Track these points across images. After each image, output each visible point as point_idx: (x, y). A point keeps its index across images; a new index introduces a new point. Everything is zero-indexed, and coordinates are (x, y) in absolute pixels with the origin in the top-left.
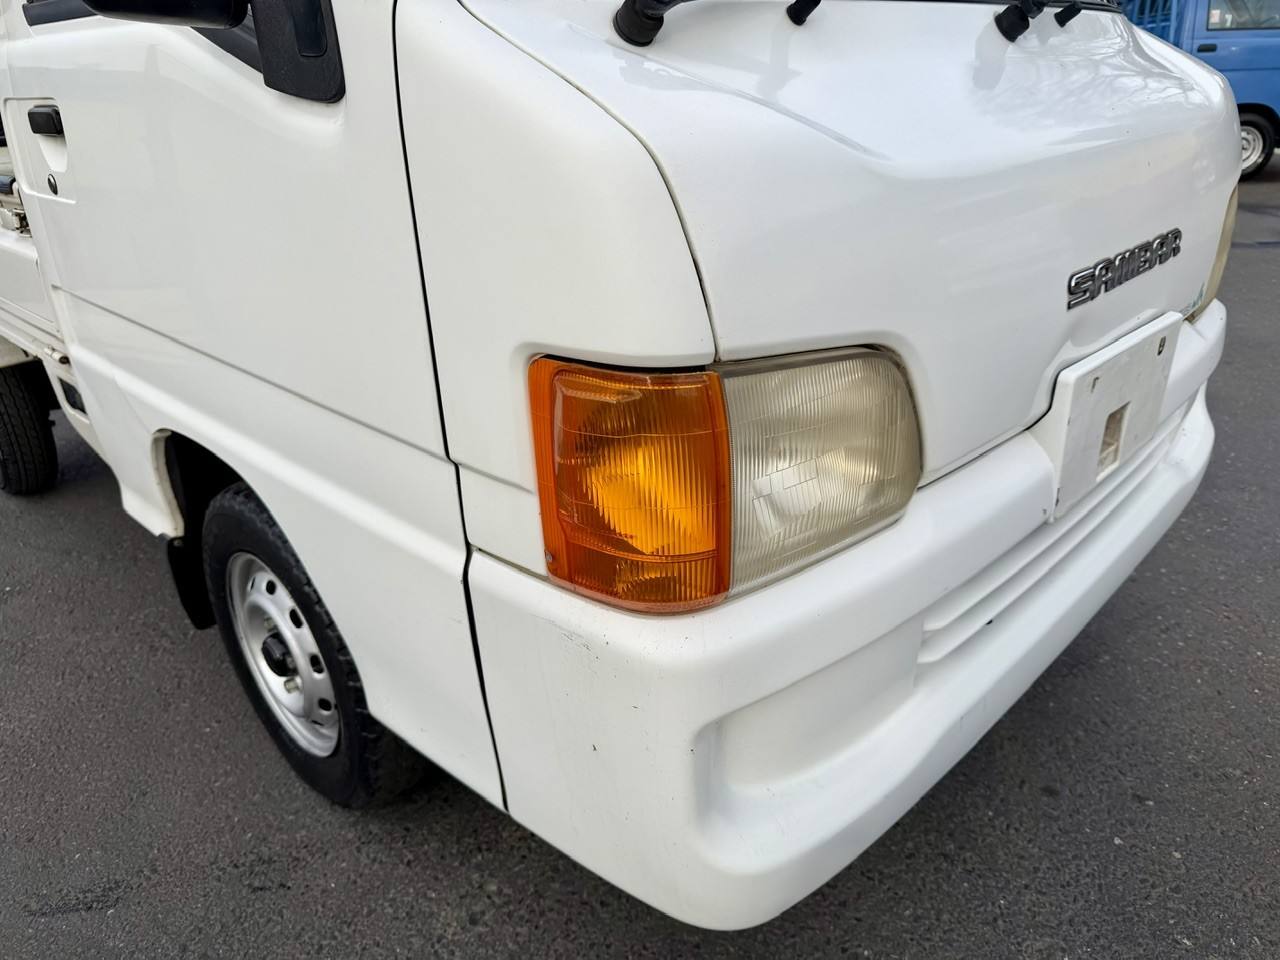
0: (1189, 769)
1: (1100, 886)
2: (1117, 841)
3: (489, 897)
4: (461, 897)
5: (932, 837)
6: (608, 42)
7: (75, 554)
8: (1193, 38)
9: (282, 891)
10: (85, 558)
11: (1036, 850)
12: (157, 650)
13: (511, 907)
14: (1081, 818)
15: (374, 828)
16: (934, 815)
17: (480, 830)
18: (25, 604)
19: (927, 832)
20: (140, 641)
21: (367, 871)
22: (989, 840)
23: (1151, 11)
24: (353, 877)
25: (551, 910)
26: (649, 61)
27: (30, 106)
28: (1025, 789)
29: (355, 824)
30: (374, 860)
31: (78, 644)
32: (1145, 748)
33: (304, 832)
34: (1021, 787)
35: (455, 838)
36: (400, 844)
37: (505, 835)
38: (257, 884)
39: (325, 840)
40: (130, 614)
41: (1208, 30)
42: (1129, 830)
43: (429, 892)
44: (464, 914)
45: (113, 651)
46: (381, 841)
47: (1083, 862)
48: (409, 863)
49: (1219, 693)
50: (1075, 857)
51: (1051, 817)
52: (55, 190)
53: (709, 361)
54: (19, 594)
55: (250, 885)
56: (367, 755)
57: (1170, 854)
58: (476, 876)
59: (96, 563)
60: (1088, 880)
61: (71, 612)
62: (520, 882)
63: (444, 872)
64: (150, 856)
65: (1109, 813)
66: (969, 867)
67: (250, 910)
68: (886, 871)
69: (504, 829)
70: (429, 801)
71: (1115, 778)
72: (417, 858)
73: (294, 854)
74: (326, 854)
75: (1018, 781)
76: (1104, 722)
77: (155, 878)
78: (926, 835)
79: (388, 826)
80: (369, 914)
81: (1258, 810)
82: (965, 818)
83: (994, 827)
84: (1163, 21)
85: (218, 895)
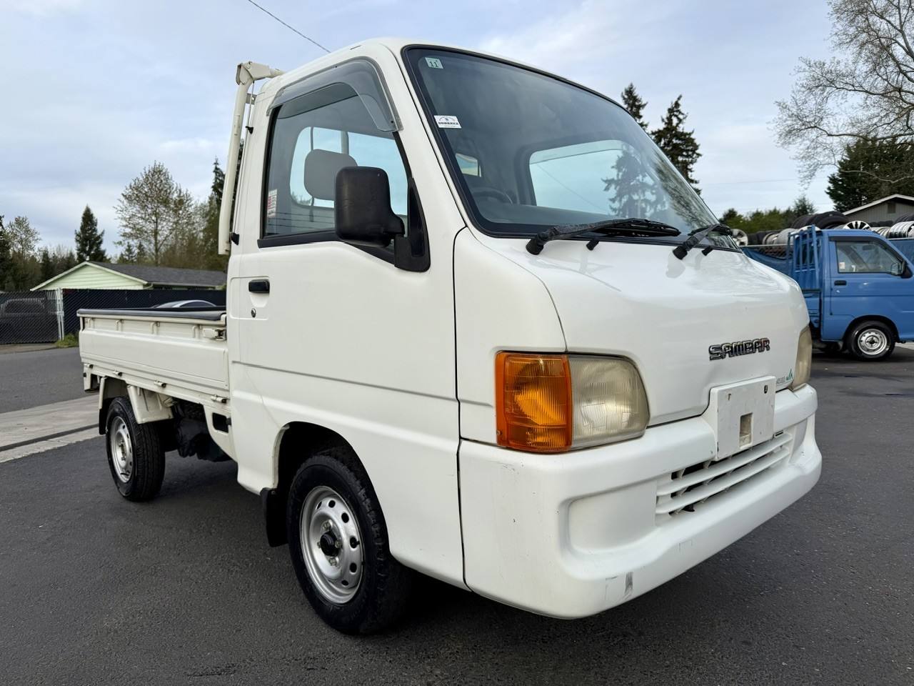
0: (826, 636)
1: (774, 681)
2: (784, 664)
3: (437, 676)
4: (421, 676)
5: (680, 659)
6: (524, 253)
7: (174, 529)
8: (831, 277)
9: (323, 671)
10: (180, 531)
11: (738, 666)
12: (232, 571)
13: (449, 680)
14: (764, 654)
15: (370, 647)
16: (681, 650)
17: (428, 650)
18: (151, 550)
19: (677, 657)
20: (221, 567)
21: (368, 664)
22: (712, 662)
23: (803, 263)
24: (361, 666)
25: (470, 682)
26: (539, 259)
27: (250, 280)
28: (732, 642)
29: (359, 645)
30: (372, 660)
31: (187, 568)
32: (801, 627)
33: (331, 648)
34: (730, 641)
35: (414, 652)
36: (385, 654)
37: (442, 652)
38: (309, 667)
39: (343, 651)
40: (213, 556)
41: (839, 273)
42: (791, 660)
43: (403, 673)
44: (423, 682)
45: (207, 571)
46: (374, 653)
47: (764, 672)
48: (390, 661)
49: (846, 604)
50: (760, 670)
51: (747, 653)
52: (254, 315)
53: (563, 351)
54: (146, 545)
55: (305, 668)
56: (378, 588)
57: (814, 670)
58: (428, 667)
59: (188, 534)
60: (767, 679)
61: (179, 554)
62: (452, 670)
63: (410, 665)
64: (249, 655)
65: (780, 652)
66: (701, 672)
67: (307, 677)
68: (654, 672)
69: (441, 649)
70: (398, 637)
71: (784, 638)
72: (394, 660)
73: (327, 656)
74: (345, 657)
75: (729, 638)
76: (778, 616)
77: (253, 663)
78: (676, 659)
79: (377, 646)
80: (372, 681)
81: (865, 653)
82: (698, 652)
83: (715, 657)
84: (811, 268)
85: (289, 670)
